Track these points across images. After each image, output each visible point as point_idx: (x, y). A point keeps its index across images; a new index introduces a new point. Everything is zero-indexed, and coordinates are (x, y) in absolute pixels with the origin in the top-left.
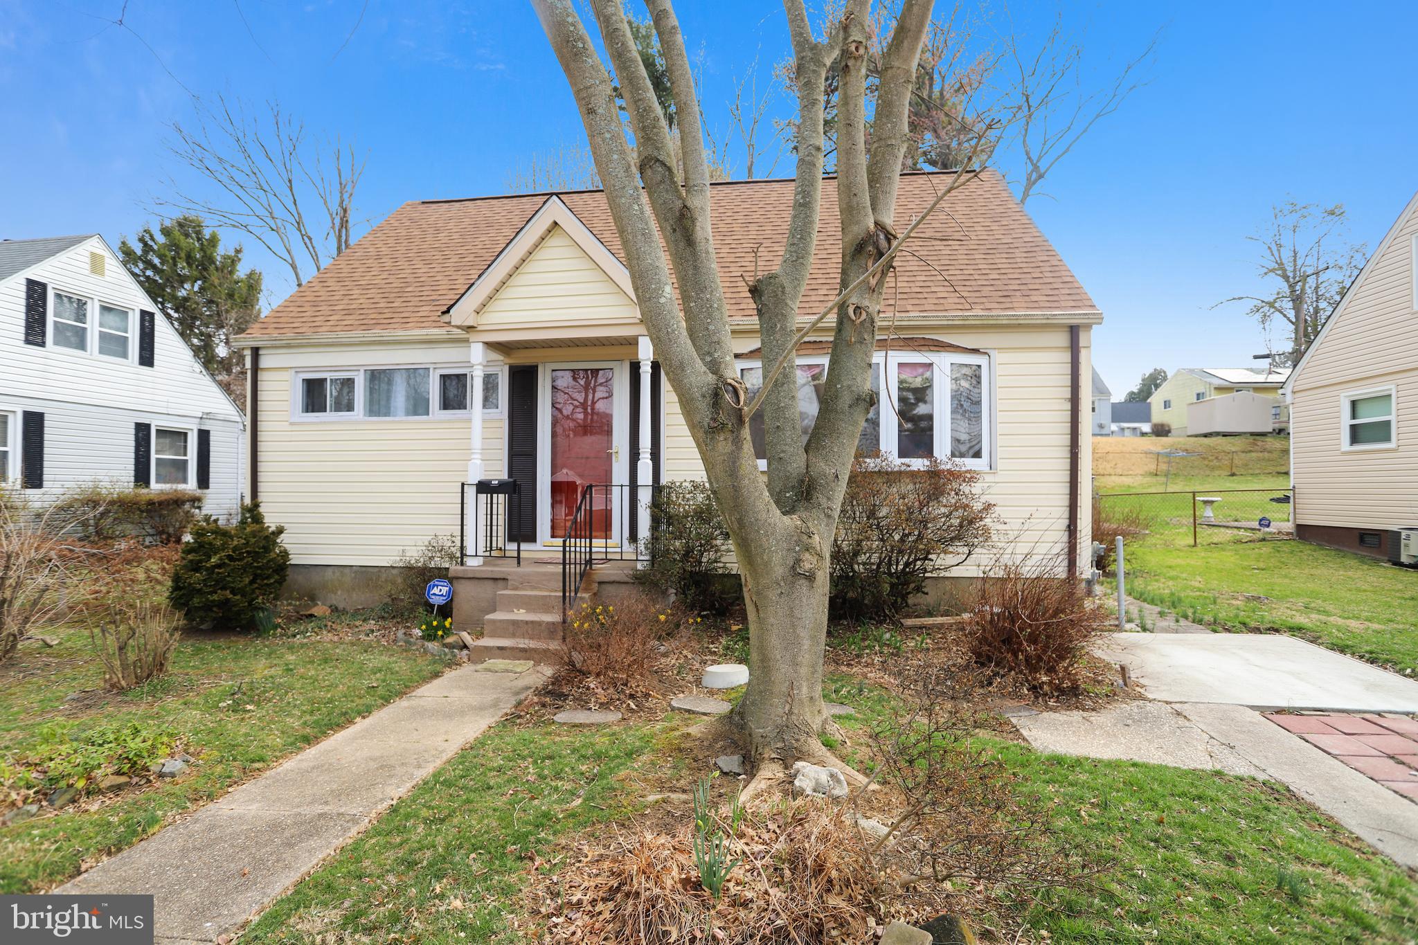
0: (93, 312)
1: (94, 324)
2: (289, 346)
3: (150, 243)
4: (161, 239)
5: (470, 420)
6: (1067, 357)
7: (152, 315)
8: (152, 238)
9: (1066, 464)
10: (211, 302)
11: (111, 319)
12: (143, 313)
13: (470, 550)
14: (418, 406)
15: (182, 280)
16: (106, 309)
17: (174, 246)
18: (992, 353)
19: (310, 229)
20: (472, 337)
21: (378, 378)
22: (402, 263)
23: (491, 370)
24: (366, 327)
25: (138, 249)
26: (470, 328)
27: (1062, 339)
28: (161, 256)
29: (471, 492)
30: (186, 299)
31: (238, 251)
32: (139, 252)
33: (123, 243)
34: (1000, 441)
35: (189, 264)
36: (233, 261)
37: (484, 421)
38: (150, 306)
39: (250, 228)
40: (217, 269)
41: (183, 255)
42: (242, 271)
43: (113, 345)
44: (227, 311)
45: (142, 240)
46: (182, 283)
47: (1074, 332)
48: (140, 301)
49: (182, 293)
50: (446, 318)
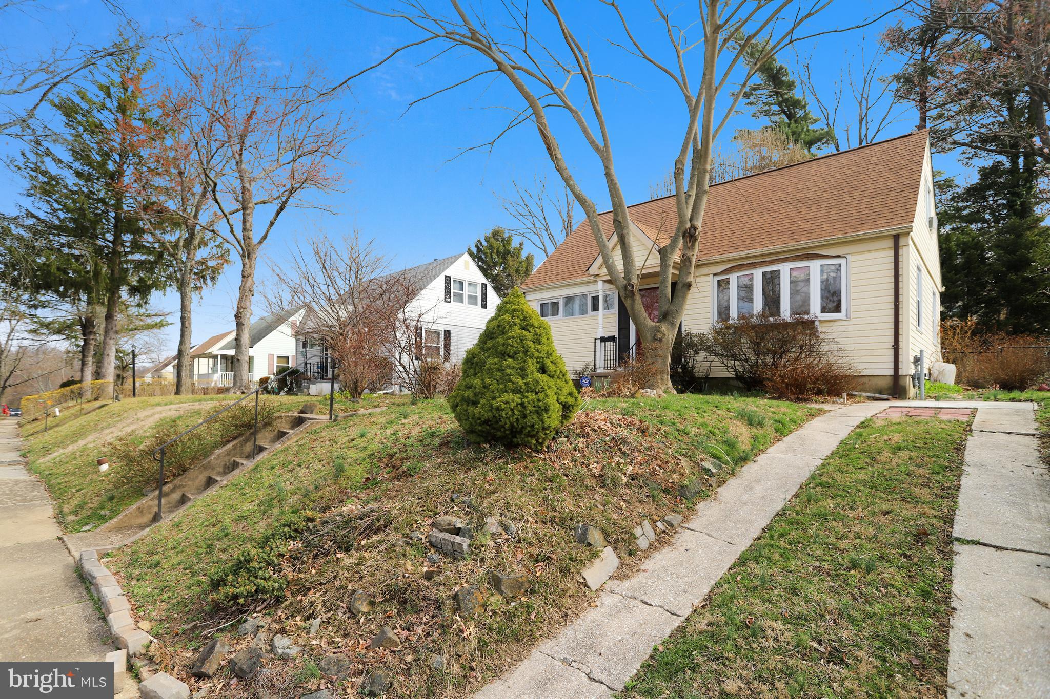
0: (465, 285)
1: (466, 292)
2: (535, 291)
3: (481, 247)
4: (485, 244)
5: (598, 316)
6: (892, 253)
7: (486, 285)
8: (481, 244)
9: (892, 312)
10: (508, 275)
11: (472, 288)
12: (483, 284)
13: (598, 366)
14: (583, 312)
15: (495, 265)
16: (469, 284)
17: (491, 247)
18: (848, 256)
19: (552, 229)
20: (598, 279)
21: (569, 300)
22: (582, 249)
23: (606, 293)
24: (563, 279)
25: (475, 250)
26: (597, 275)
27: (890, 243)
28: (485, 254)
29: (598, 342)
30: (497, 275)
31: (521, 244)
32: (475, 253)
33: (469, 249)
34: (853, 303)
35: (498, 256)
36: (520, 249)
37: (604, 315)
38: (485, 281)
39: (525, 235)
40: (511, 256)
41: (495, 251)
42: (524, 255)
43: (472, 300)
44: (516, 280)
45: (477, 246)
46: (495, 266)
47: (896, 238)
48: (481, 279)
49: (495, 272)
50: (587, 272)
